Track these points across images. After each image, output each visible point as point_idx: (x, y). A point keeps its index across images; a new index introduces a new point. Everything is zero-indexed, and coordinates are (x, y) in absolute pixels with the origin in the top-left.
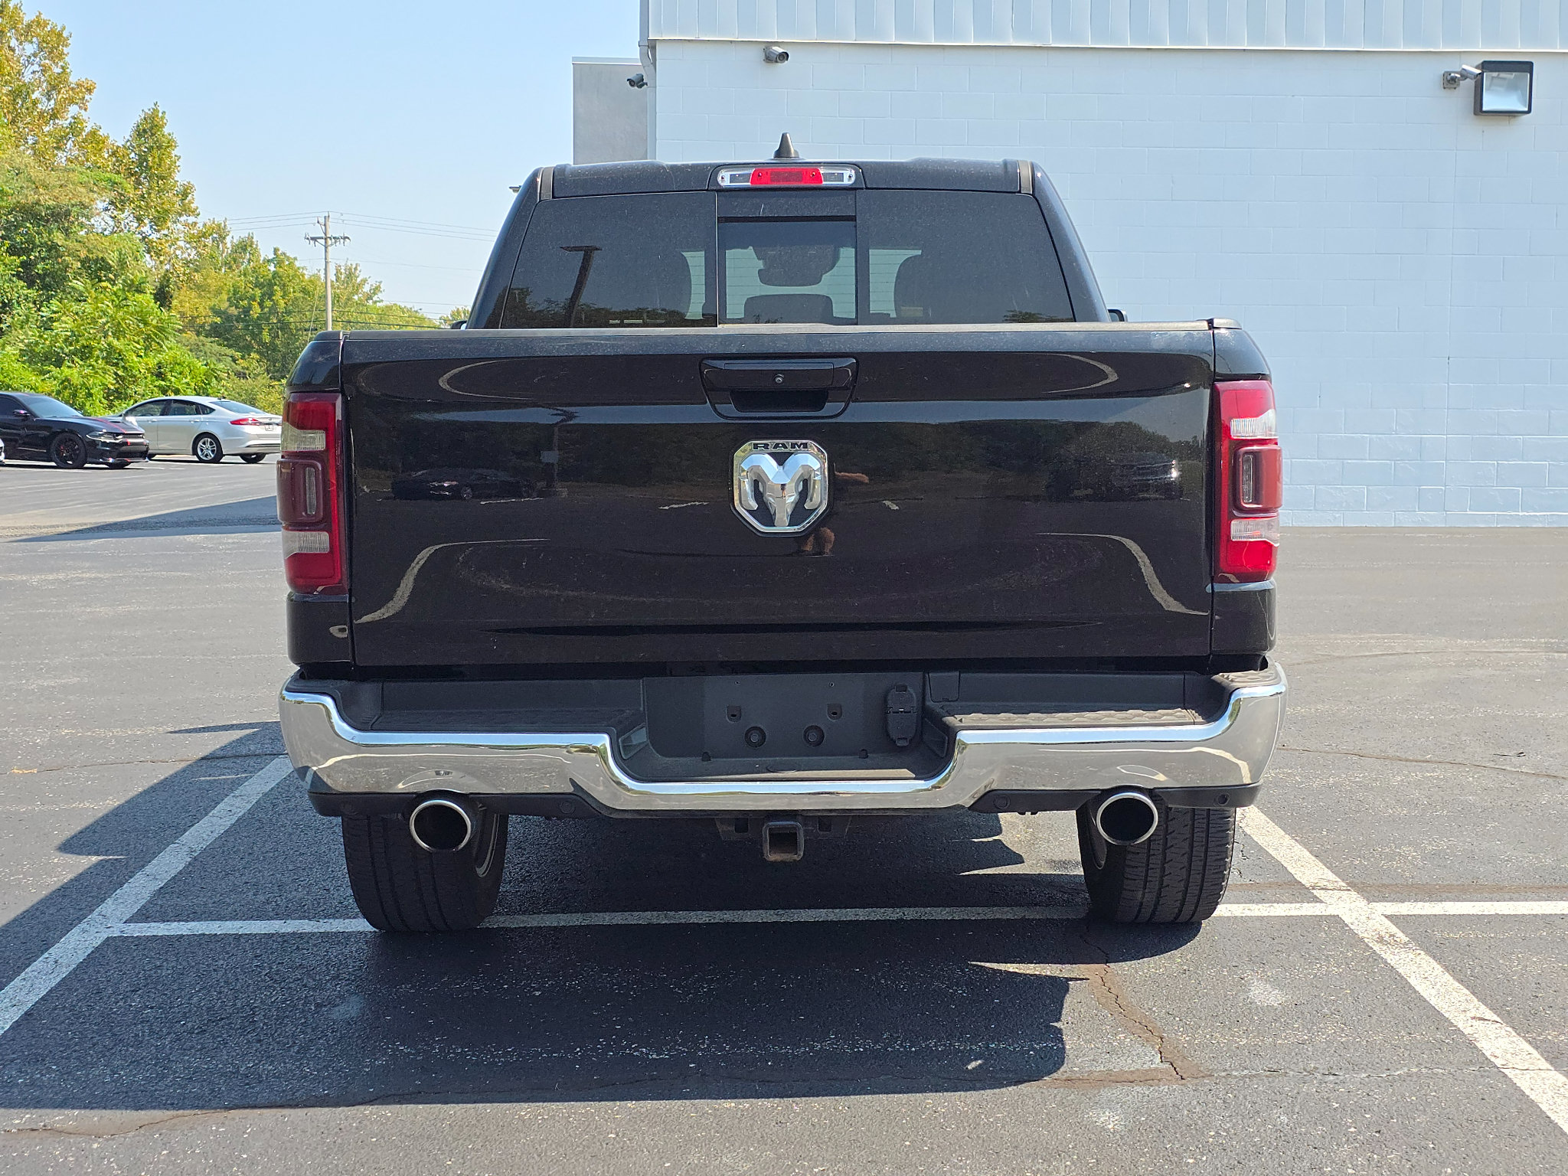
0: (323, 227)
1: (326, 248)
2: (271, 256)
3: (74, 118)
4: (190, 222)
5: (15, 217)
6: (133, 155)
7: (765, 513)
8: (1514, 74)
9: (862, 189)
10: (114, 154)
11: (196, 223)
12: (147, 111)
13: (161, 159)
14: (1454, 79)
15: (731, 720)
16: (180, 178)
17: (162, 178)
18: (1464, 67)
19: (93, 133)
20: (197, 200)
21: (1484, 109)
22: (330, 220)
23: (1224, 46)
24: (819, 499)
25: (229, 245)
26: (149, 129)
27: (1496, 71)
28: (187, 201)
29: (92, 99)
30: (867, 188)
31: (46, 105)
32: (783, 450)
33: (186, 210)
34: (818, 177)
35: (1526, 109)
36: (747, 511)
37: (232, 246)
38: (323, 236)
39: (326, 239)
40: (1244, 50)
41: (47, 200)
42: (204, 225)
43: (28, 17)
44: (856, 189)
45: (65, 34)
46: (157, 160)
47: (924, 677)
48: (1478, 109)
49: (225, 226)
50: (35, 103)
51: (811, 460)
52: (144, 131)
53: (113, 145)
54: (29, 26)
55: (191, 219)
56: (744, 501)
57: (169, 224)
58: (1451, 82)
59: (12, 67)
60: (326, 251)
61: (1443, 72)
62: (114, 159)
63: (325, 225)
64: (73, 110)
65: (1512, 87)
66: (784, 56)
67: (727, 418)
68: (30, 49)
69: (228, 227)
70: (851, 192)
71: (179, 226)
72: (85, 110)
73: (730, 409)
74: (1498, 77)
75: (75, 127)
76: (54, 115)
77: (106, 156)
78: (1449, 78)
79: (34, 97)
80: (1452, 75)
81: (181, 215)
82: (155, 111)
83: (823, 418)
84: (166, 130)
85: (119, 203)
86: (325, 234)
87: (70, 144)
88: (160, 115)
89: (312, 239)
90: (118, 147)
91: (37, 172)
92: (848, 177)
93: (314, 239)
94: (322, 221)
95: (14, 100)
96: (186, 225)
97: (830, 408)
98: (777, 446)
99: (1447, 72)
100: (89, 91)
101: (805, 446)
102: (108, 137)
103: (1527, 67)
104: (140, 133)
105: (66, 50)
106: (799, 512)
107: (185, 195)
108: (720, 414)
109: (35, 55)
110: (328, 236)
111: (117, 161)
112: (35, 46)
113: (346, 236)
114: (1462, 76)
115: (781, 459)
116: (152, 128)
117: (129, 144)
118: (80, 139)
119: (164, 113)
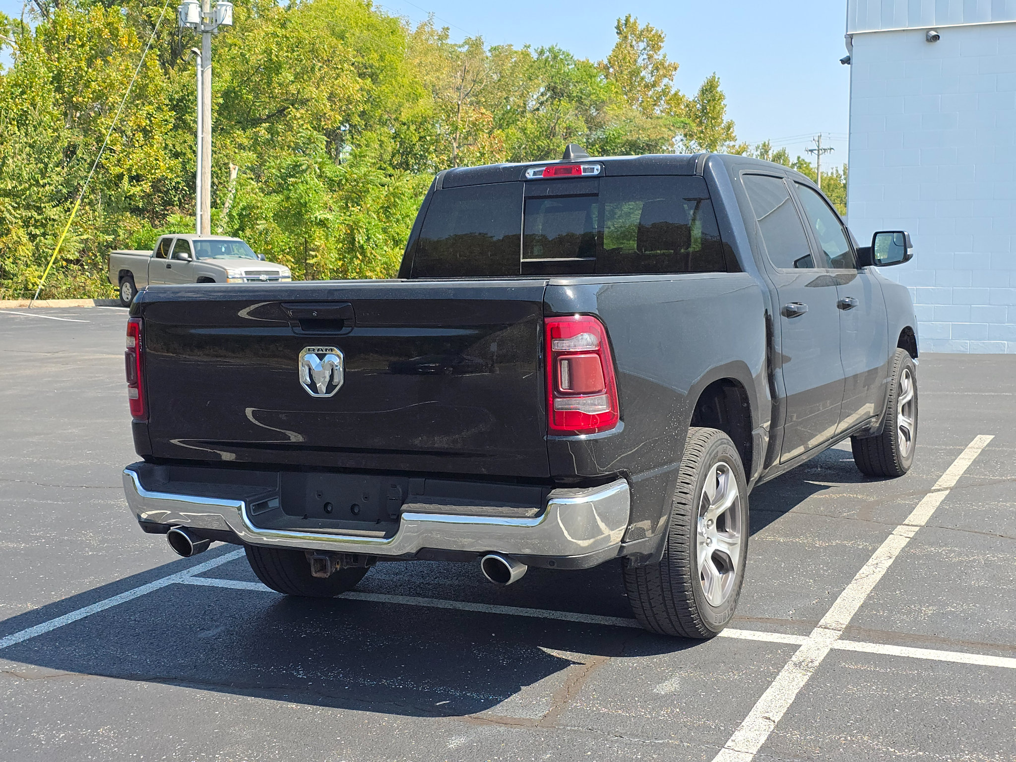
0: (817, 143)
1: (818, 156)
2: (796, 161)
3: (665, 85)
4: (731, 145)
5: (625, 149)
6: (698, 106)
9: (603, 177)
10: (687, 106)
11: (734, 146)
12: (709, 77)
13: (714, 107)
16: (726, 118)
17: (714, 118)
19: (676, 94)
20: (736, 131)
22: (822, 138)
24: (339, 379)
25: (770, 156)
26: (709, 90)
28: (729, 132)
29: (677, 75)
30: (606, 176)
31: (649, 79)
32: (321, 352)
33: (729, 137)
34: (579, 171)
36: (307, 385)
37: (772, 157)
38: (817, 148)
39: (818, 150)
41: (644, 137)
42: (740, 146)
43: (641, 26)
44: (599, 177)
45: (662, 36)
46: (712, 108)
49: (768, 144)
50: (642, 79)
51: (335, 358)
52: (706, 90)
53: (687, 101)
54: (642, 31)
55: (732, 143)
56: (304, 378)
57: (717, 147)
59: (631, 58)
60: (818, 158)
62: (687, 109)
63: (818, 141)
64: (665, 81)
67: (297, 334)
68: (642, 45)
69: (770, 145)
70: (597, 179)
71: (724, 148)
72: (672, 80)
73: (298, 330)
75: (664, 92)
76: (654, 86)
77: (683, 107)
79: (642, 75)
81: (725, 141)
82: (714, 77)
83: (341, 335)
84: (719, 89)
85: (689, 136)
86: (818, 147)
87: (662, 102)
88: (716, 80)
89: (810, 151)
90: (690, 102)
91: (641, 120)
92: (597, 170)
93: (811, 151)
94: (816, 139)
95: (631, 78)
96: (729, 147)
97: (345, 330)
98: (318, 350)
100: (676, 69)
101: (332, 350)
102: (684, 96)
104: (704, 92)
105: (662, 45)
106: (330, 387)
107: (729, 128)
108: (295, 333)
109: (645, 49)
110: (820, 148)
111: (689, 110)
112: (645, 43)
113: (832, 147)
115: (321, 357)
116: (710, 88)
117: (696, 99)
118: (668, 98)
119: (719, 78)
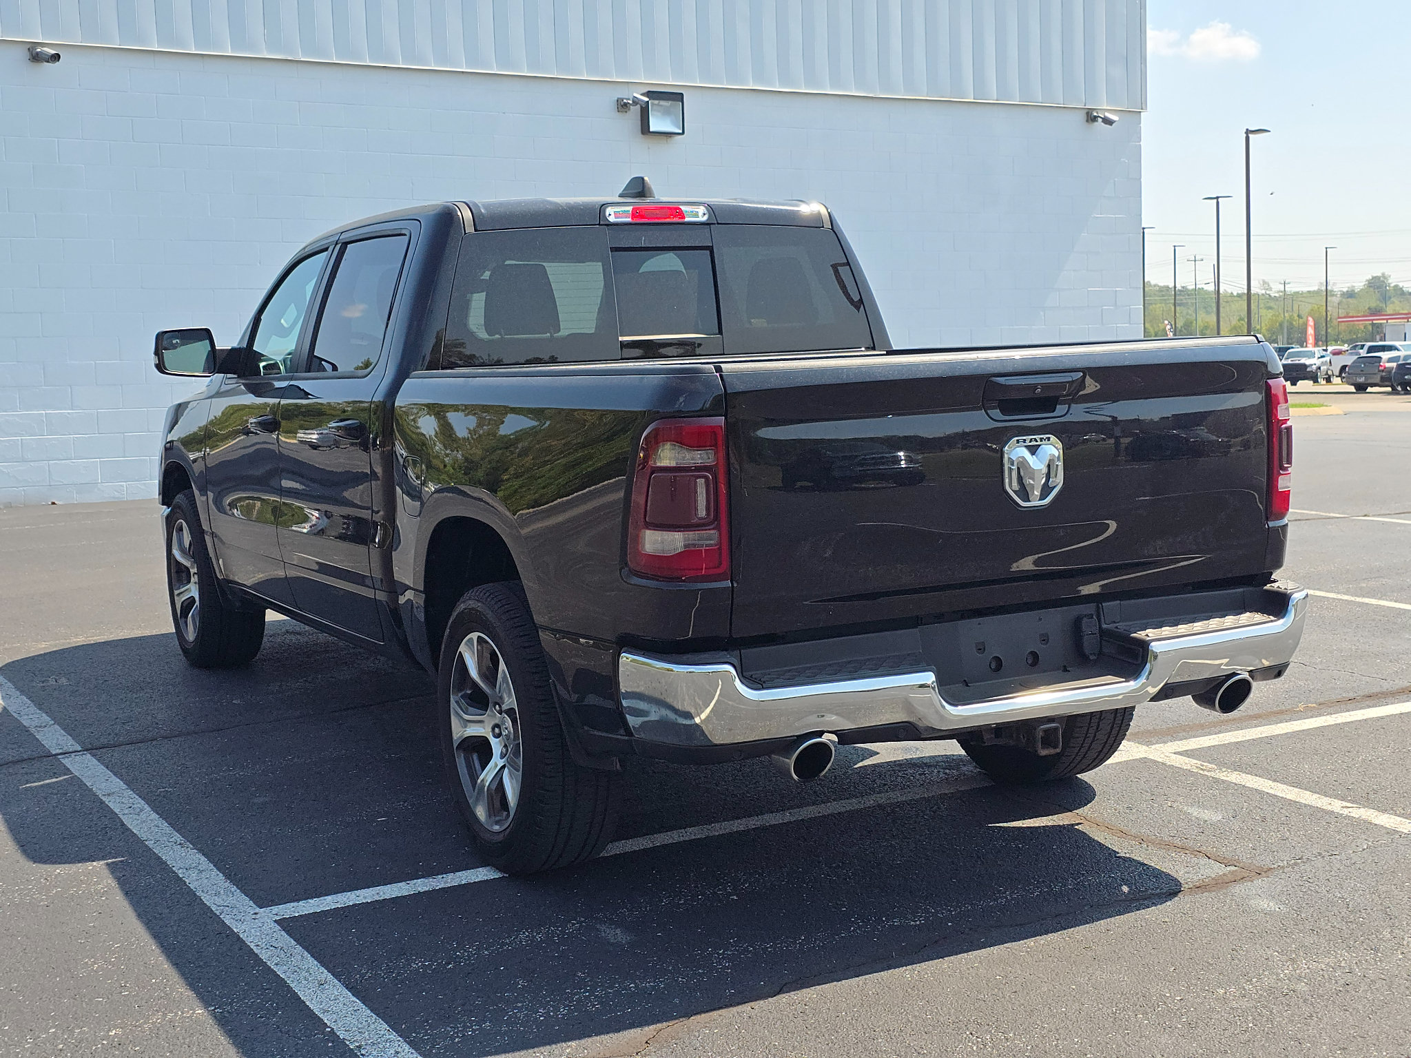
7: (1024, 493)
8: (670, 102)
9: (714, 224)
14: (626, 104)
15: (978, 652)
18: (635, 95)
21: (651, 130)
23: (447, 67)
24: (1059, 480)
27: (657, 99)
30: (718, 224)
32: (1034, 443)
34: (682, 215)
35: (681, 131)
36: (1013, 491)
40: (463, 72)
44: (709, 224)
47: (1098, 607)
48: (645, 128)
51: (1052, 450)
56: (1011, 483)
58: (622, 106)
61: (616, 99)
65: (667, 112)
66: (56, 57)
70: (707, 226)
74: (658, 105)
78: (622, 103)
80: (625, 101)
83: (1056, 417)
92: (701, 215)
97: (1061, 409)
98: (1030, 440)
99: (620, 98)
101: (1048, 439)
103: (679, 97)
106: (1046, 489)
114: (633, 102)
115: (1033, 450)
